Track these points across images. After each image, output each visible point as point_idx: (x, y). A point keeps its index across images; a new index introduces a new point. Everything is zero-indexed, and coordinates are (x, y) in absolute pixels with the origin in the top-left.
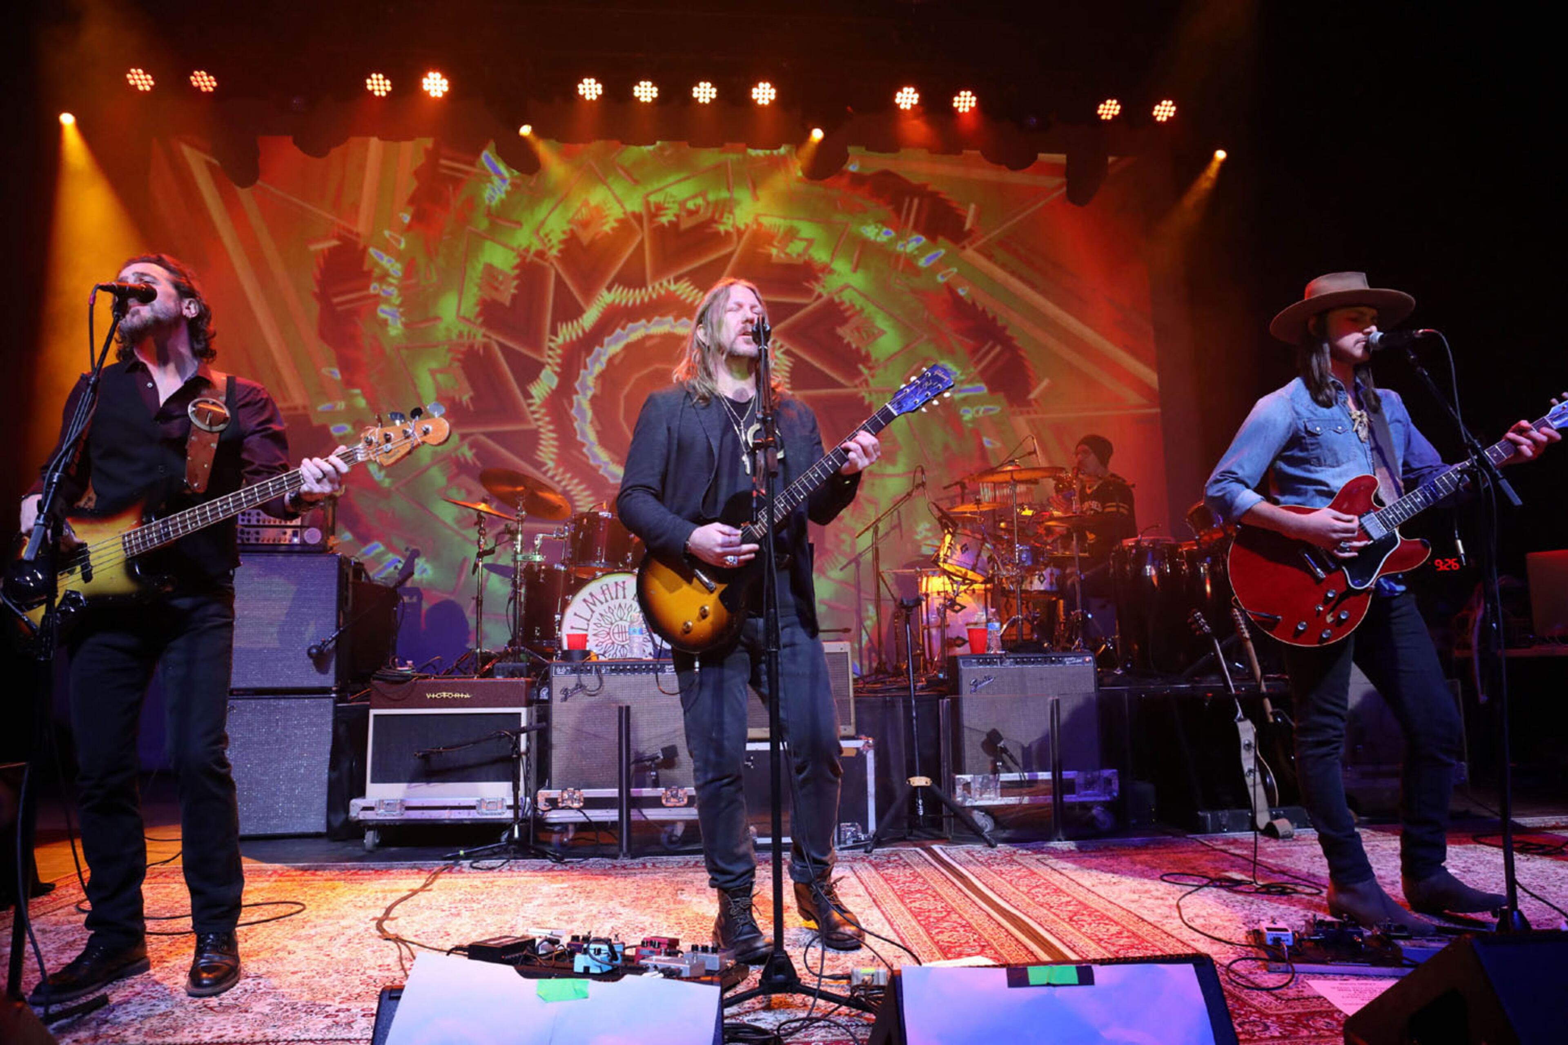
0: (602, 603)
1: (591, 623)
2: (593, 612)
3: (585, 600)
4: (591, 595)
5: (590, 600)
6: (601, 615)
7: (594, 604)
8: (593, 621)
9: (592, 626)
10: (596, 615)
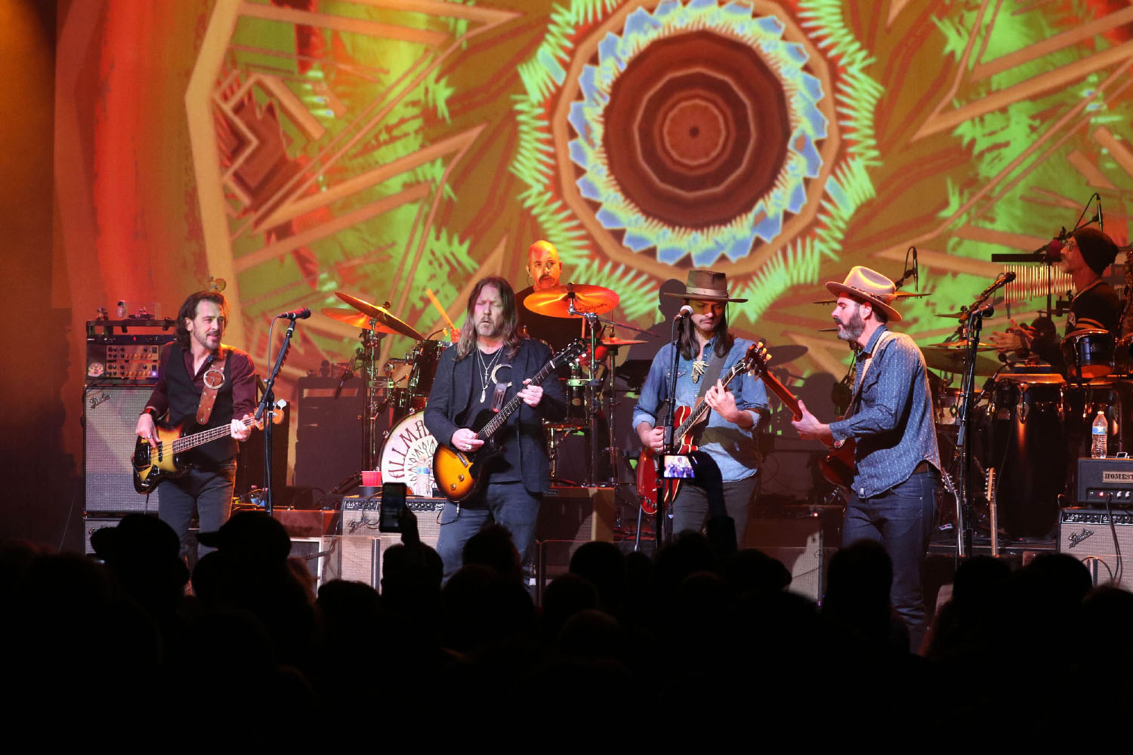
0: (417, 439)
1: (407, 458)
2: (409, 447)
3: (402, 436)
4: (407, 430)
5: (405, 434)
6: (416, 451)
7: (411, 441)
8: (409, 456)
9: (407, 461)
10: (411, 451)
